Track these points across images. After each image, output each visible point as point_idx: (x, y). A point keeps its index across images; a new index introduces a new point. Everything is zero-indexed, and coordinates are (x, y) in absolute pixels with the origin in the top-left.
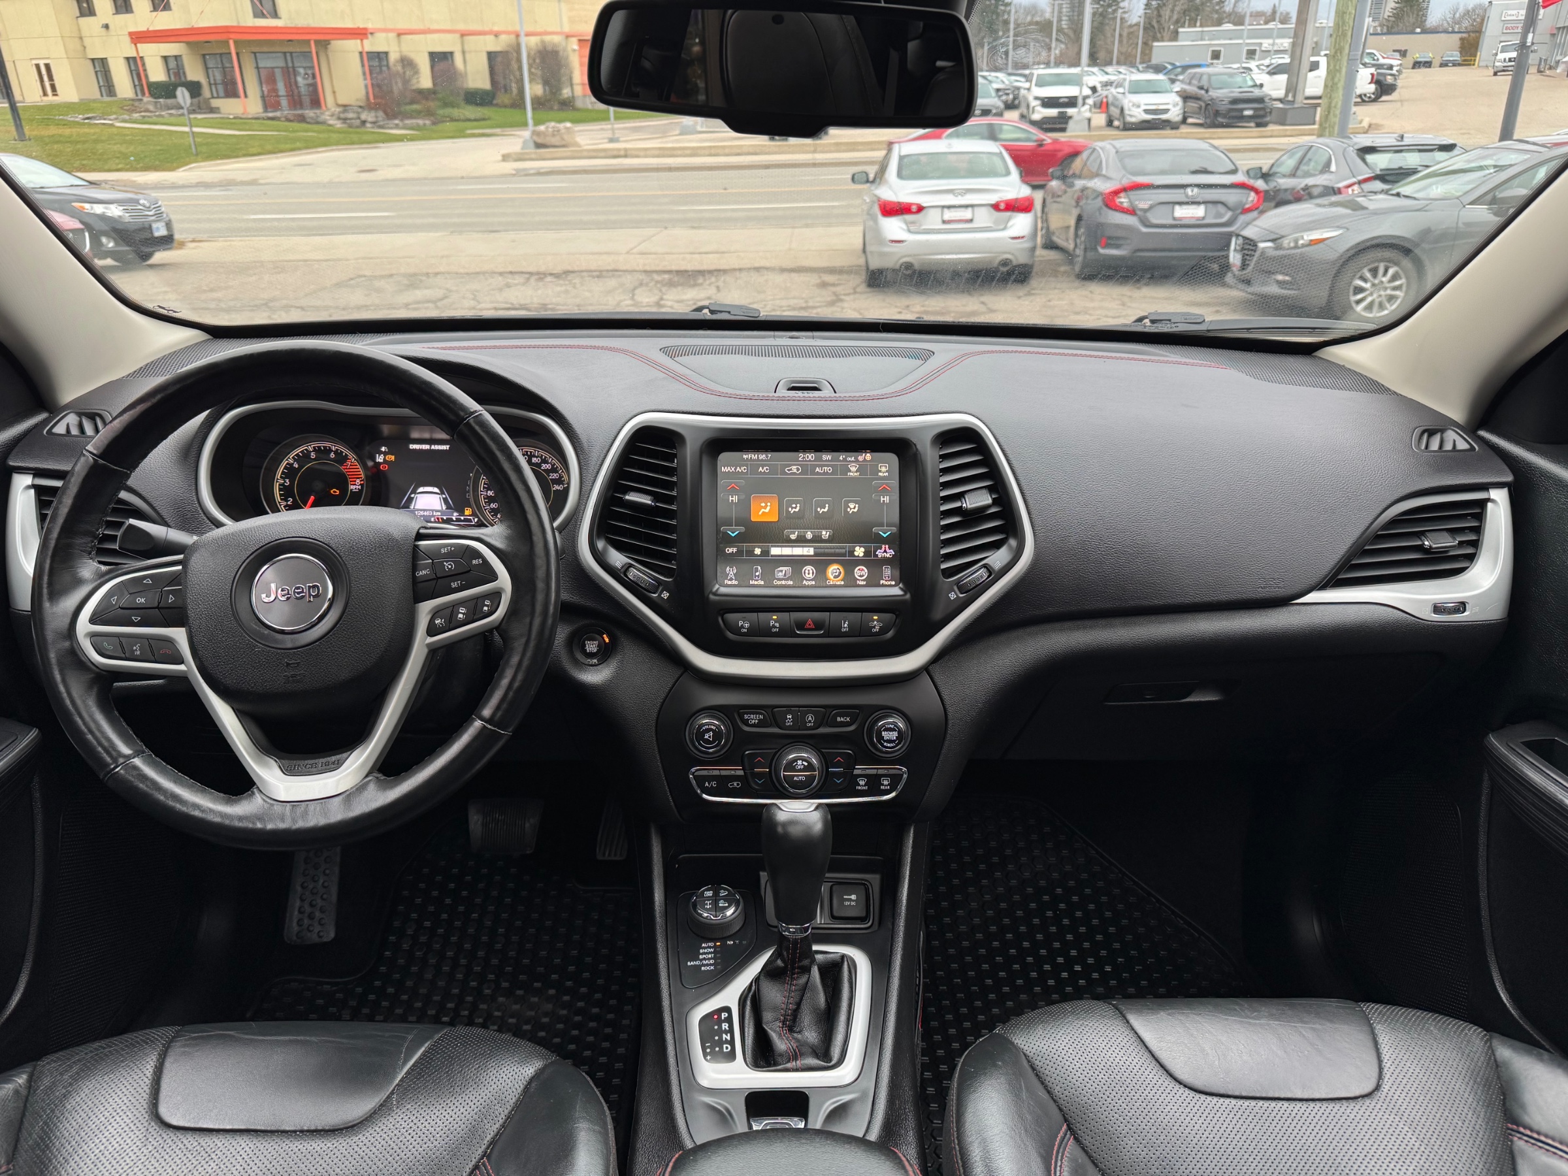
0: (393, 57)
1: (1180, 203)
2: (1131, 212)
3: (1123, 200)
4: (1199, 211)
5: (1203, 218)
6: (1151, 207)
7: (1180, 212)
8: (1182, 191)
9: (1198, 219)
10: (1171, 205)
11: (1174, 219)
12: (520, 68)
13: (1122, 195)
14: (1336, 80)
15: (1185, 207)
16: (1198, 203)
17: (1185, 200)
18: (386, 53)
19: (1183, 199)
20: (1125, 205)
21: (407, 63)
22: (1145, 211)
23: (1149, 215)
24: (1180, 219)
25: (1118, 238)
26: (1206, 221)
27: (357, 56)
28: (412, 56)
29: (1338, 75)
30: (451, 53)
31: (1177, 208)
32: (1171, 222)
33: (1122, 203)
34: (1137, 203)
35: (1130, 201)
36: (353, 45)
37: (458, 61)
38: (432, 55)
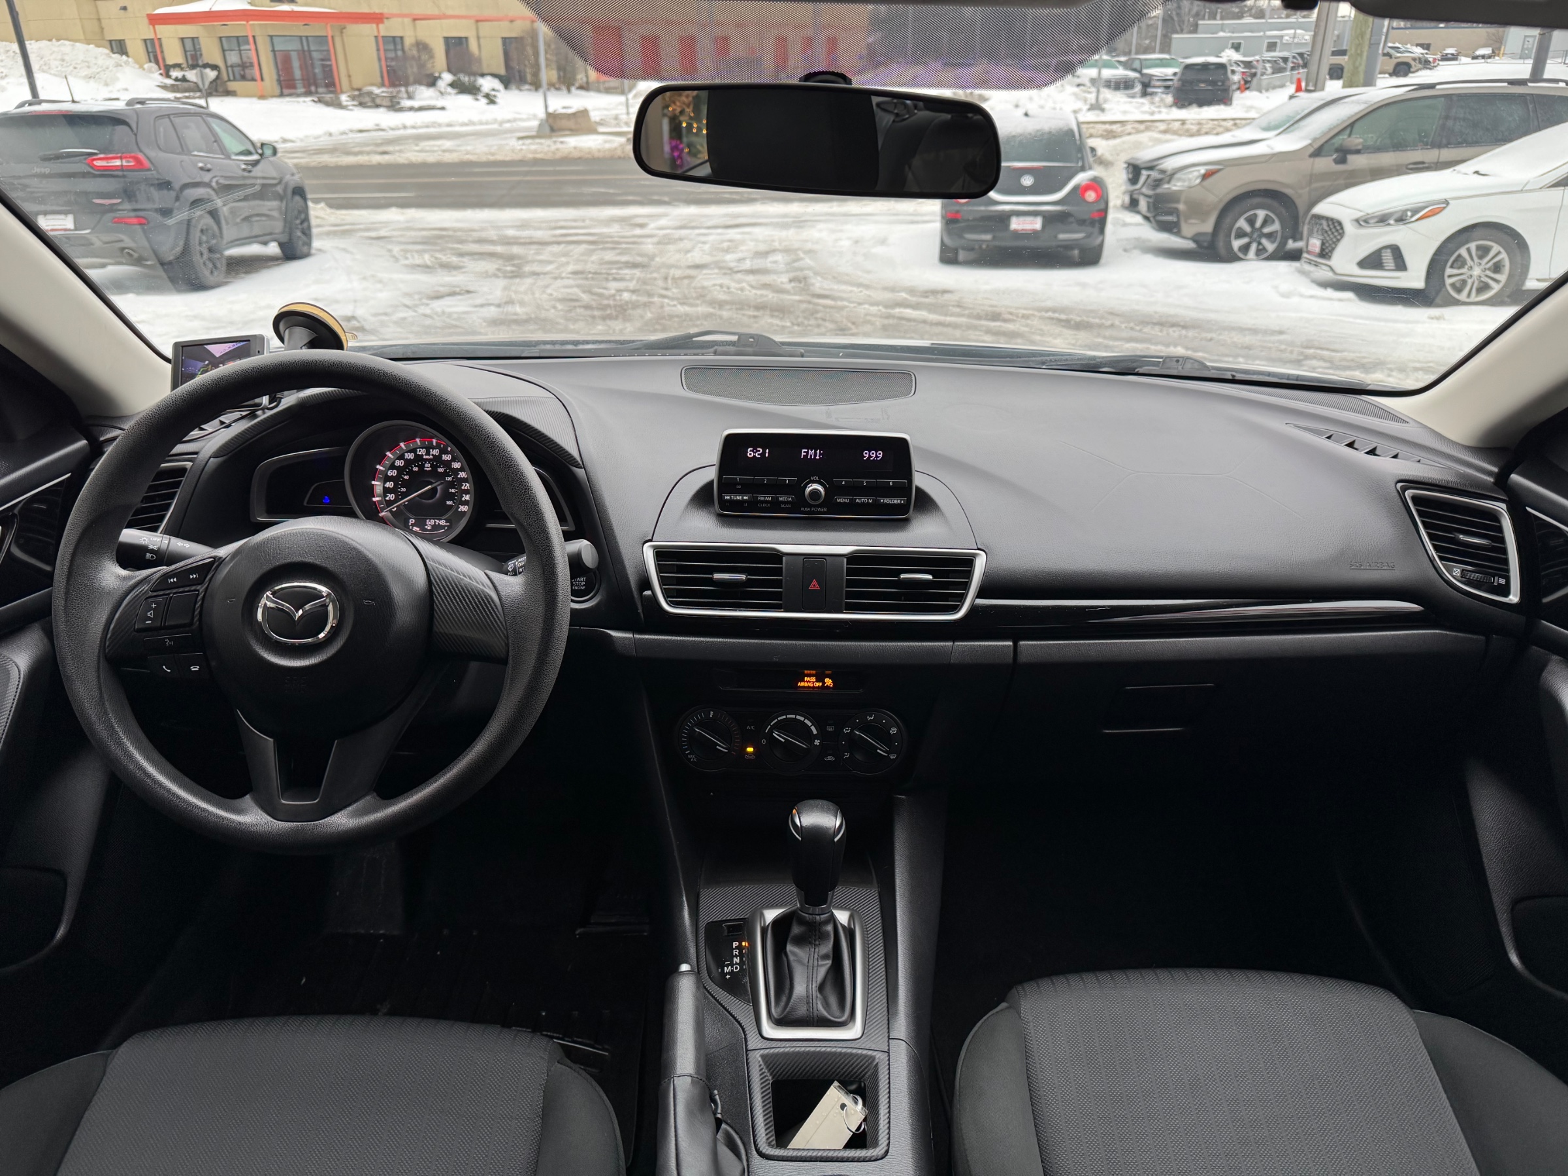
0: (408, 42)
12: (536, 54)
14: (1357, 64)
18: (401, 38)
21: (422, 47)
27: (373, 40)
28: (428, 40)
29: (1359, 58)
30: (466, 38)
36: (369, 29)
37: (473, 46)
38: (447, 40)
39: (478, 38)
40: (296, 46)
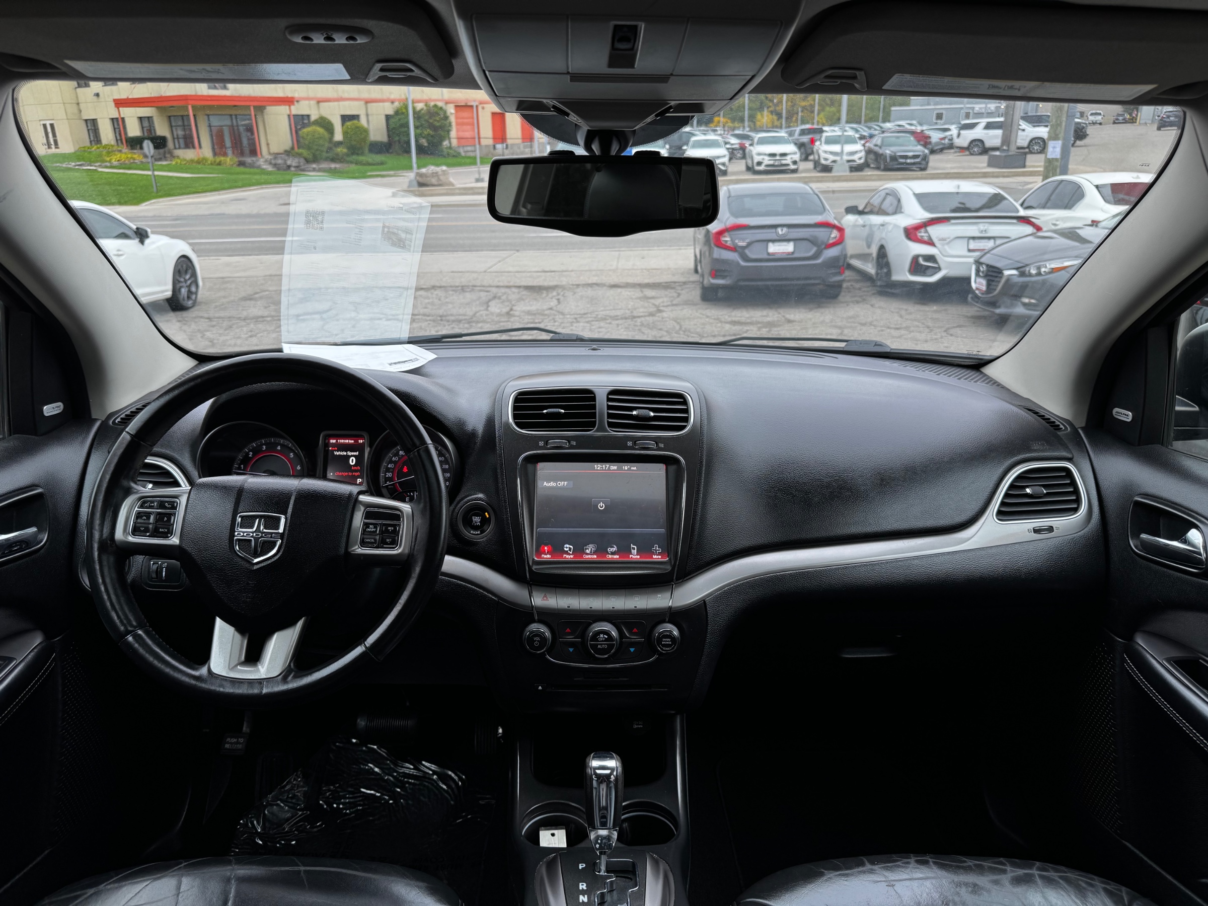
1: (773, 241)
2: (733, 249)
3: (727, 239)
4: (789, 247)
5: (793, 253)
6: (749, 244)
7: (773, 248)
8: (774, 230)
9: (789, 254)
10: (765, 243)
11: (769, 254)
13: (726, 234)
15: (777, 244)
16: (788, 240)
17: (777, 238)
18: (308, 116)
19: (774, 237)
20: (729, 244)
22: (744, 248)
23: (747, 251)
24: (773, 254)
25: (724, 271)
26: (796, 255)
27: (286, 118)
30: (358, 115)
31: (770, 244)
32: (765, 256)
33: (726, 241)
34: (737, 241)
35: (732, 240)
36: (283, 110)
37: (363, 121)
38: (345, 118)
39: (367, 115)
40: (228, 123)
